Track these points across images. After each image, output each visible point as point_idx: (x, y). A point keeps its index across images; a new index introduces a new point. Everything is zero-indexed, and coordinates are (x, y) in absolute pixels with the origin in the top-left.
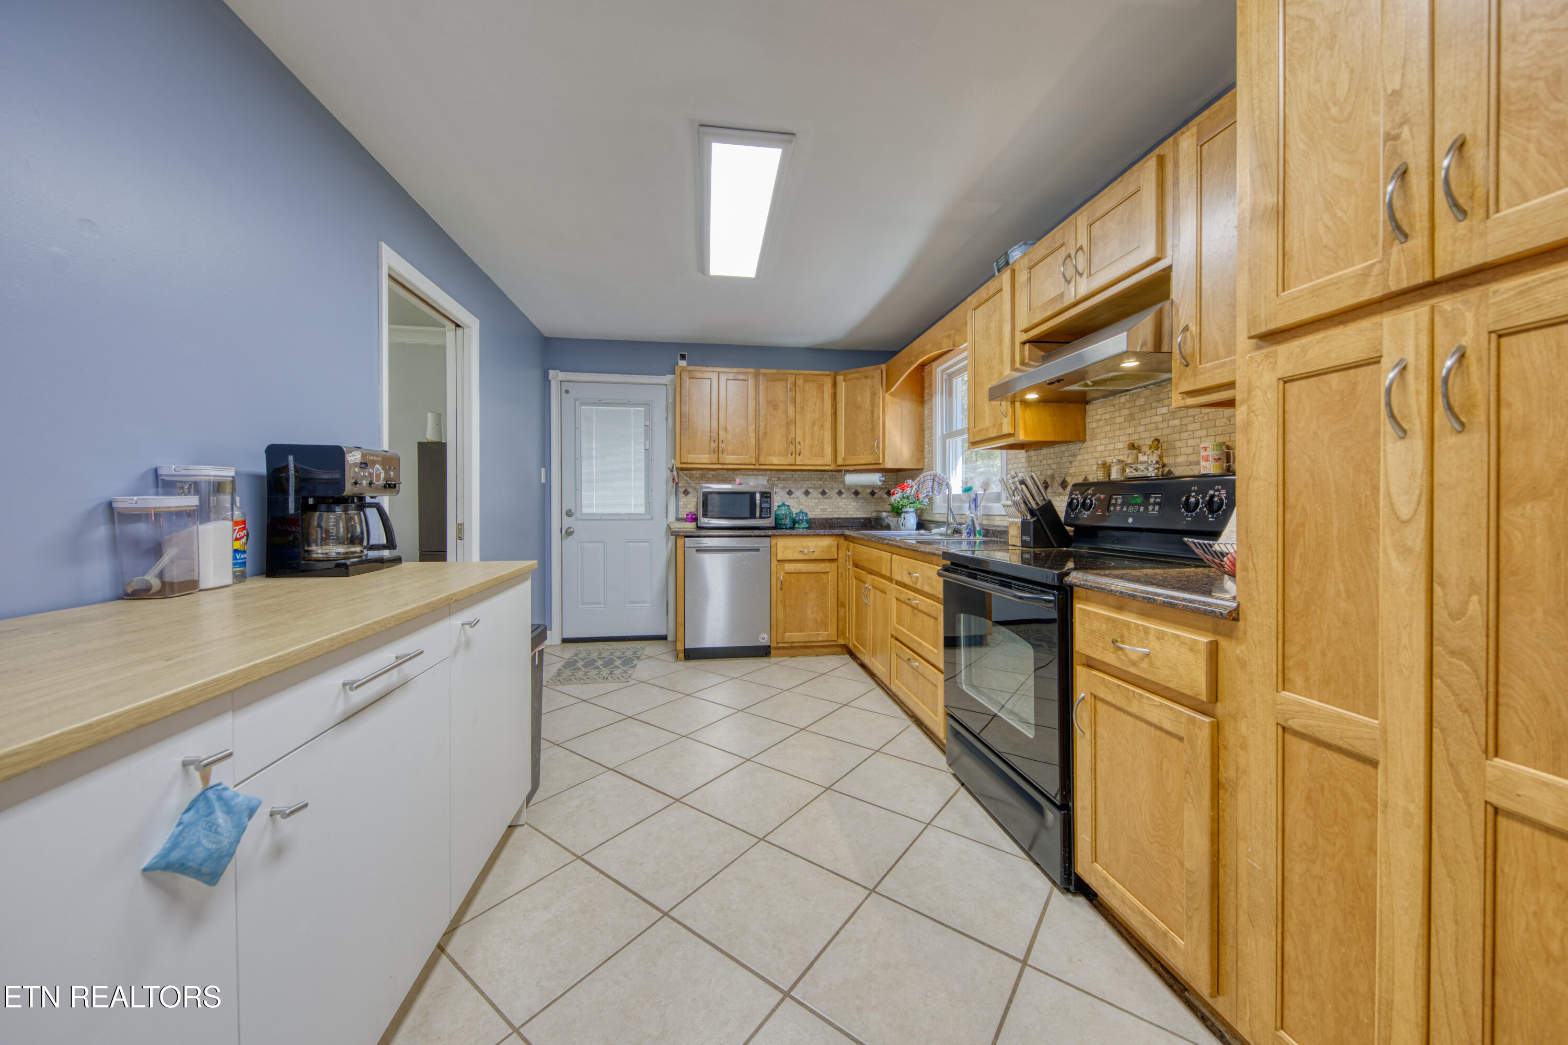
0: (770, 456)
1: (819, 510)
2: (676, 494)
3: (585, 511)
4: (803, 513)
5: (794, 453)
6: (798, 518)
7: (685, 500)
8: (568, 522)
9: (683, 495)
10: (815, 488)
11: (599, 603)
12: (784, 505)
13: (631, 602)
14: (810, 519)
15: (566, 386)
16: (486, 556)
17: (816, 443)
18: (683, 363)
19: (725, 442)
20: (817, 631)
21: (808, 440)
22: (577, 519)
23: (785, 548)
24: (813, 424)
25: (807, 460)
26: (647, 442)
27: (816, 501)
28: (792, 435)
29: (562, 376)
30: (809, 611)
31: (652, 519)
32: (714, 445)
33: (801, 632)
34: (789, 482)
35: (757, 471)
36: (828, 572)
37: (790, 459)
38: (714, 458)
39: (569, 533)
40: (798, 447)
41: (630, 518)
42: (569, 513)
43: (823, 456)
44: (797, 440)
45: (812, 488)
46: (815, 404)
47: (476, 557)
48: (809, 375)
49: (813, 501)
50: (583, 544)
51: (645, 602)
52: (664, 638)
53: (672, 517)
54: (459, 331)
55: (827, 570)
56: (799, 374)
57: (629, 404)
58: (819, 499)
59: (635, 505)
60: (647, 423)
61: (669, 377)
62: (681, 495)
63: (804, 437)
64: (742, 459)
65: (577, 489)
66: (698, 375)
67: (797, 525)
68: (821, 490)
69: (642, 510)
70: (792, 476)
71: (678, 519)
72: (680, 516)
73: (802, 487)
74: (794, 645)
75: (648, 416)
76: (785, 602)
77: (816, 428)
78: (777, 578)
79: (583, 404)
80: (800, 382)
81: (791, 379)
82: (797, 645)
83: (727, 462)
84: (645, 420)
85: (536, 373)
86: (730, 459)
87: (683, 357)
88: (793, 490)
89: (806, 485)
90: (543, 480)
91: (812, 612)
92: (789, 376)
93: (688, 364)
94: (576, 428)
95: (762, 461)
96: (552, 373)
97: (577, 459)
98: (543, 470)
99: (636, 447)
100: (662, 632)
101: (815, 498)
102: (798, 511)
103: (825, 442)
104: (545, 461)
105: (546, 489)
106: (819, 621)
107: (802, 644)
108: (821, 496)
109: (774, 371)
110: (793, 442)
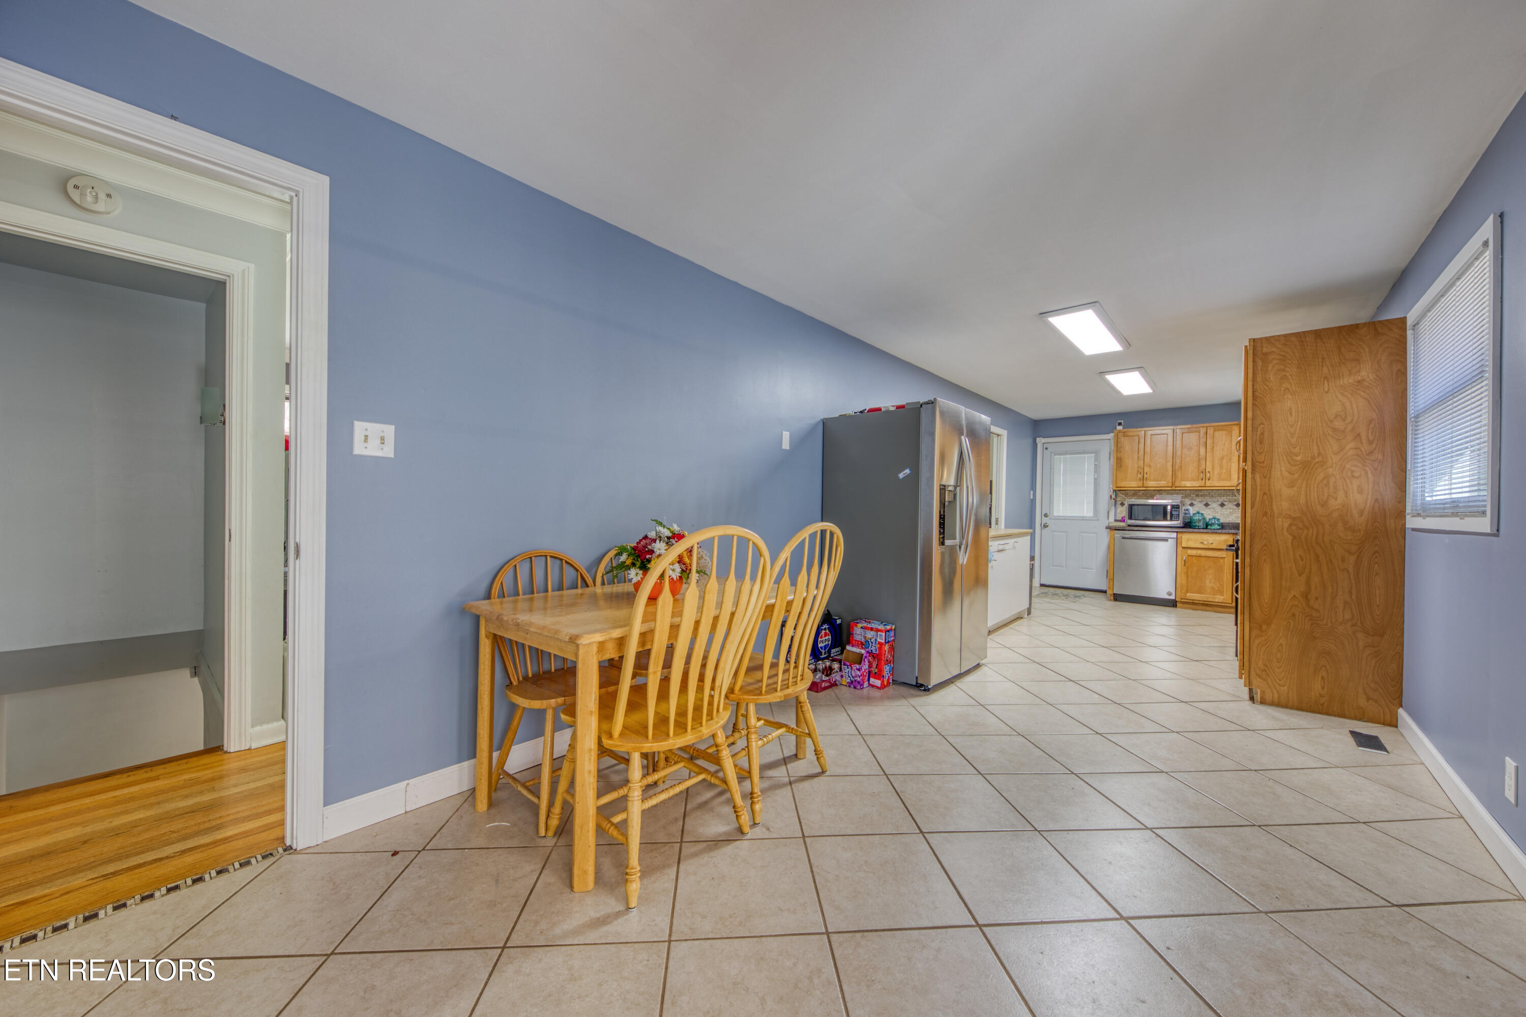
0: (1184, 481)
1: (1234, 517)
2: (1115, 505)
3: (1055, 514)
4: (1215, 518)
5: (1204, 479)
6: (1210, 522)
7: (1122, 509)
8: (1045, 520)
9: (1120, 506)
10: (1230, 501)
11: (1063, 567)
12: (1198, 513)
13: (1083, 568)
14: (1222, 523)
15: (1045, 446)
16: (1006, 527)
17: (1224, 471)
18: (1119, 428)
19: (1148, 475)
20: (1214, 595)
21: (1217, 471)
22: (1050, 519)
23: (1188, 540)
24: (1222, 459)
25: (1215, 483)
26: (1096, 474)
27: (1231, 510)
28: (1203, 467)
29: (1044, 440)
30: (1208, 582)
31: (1098, 520)
32: (1140, 476)
33: (1200, 594)
34: (1206, 498)
35: (1171, 491)
36: (1224, 558)
37: (1202, 483)
38: (1140, 484)
39: (1046, 526)
40: (1208, 475)
41: (1083, 519)
42: (1046, 515)
43: (1230, 480)
44: (1207, 470)
45: (1227, 501)
46: (1224, 445)
47: (1003, 527)
48: (1218, 426)
49: (1228, 510)
50: (1054, 533)
51: (1092, 569)
52: (1105, 592)
53: (1112, 519)
54: (999, 437)
55: (1225, 556)
56: (1210, 427)
57: (1084, 452)
58: (1233, 509)
59: (1087, 511)
60: (1096, 463)
61: (1111, 436)
62: (1119, 506)
63: (1213, 468)
64: (1163, 483)
65: (1051, 501)
66: (1130, 434)
67: (1209, 527)
68: (1235, 503)
69: (1091, 514)
70: (1209, 493)
71: (1116, 521)
72: (1118, 519)
73: (1218, 501)
74: (1195, 602)
75: (1097, 459)
76: (1187, 573)
77: (1224, 462)
78: (1182, 559)
79: (1056, 454)
80: (1210, 431)
81: (1203, 431)
82: (1198, 602)
83: (1149, 486)
84: (1095, 461)
85: (1030, 441)
86: (1152, 484)
87: (1120, 424)
88: (1209, 503)
89: (1222, 500)
90: (1032, 497)
91: (1210, 582)
92: (1201, 428)
93: (1123, 428)
94: (1051, 468)
95: (1177, 484)
96: (1038, 439)
97: (1051, 485)
98: (1032, 492)
99: (1088, 479)
100: (1104, 588)
101: (1230, 509)
102: (1211, 517)
103: (1232, 470)
104: (1033, 487)
105: (1033, 502)
106: (1216, 588)
107: (1201, 602)
108: (1235, 507)
109: (1189, 426)
110: (1204, 472)
